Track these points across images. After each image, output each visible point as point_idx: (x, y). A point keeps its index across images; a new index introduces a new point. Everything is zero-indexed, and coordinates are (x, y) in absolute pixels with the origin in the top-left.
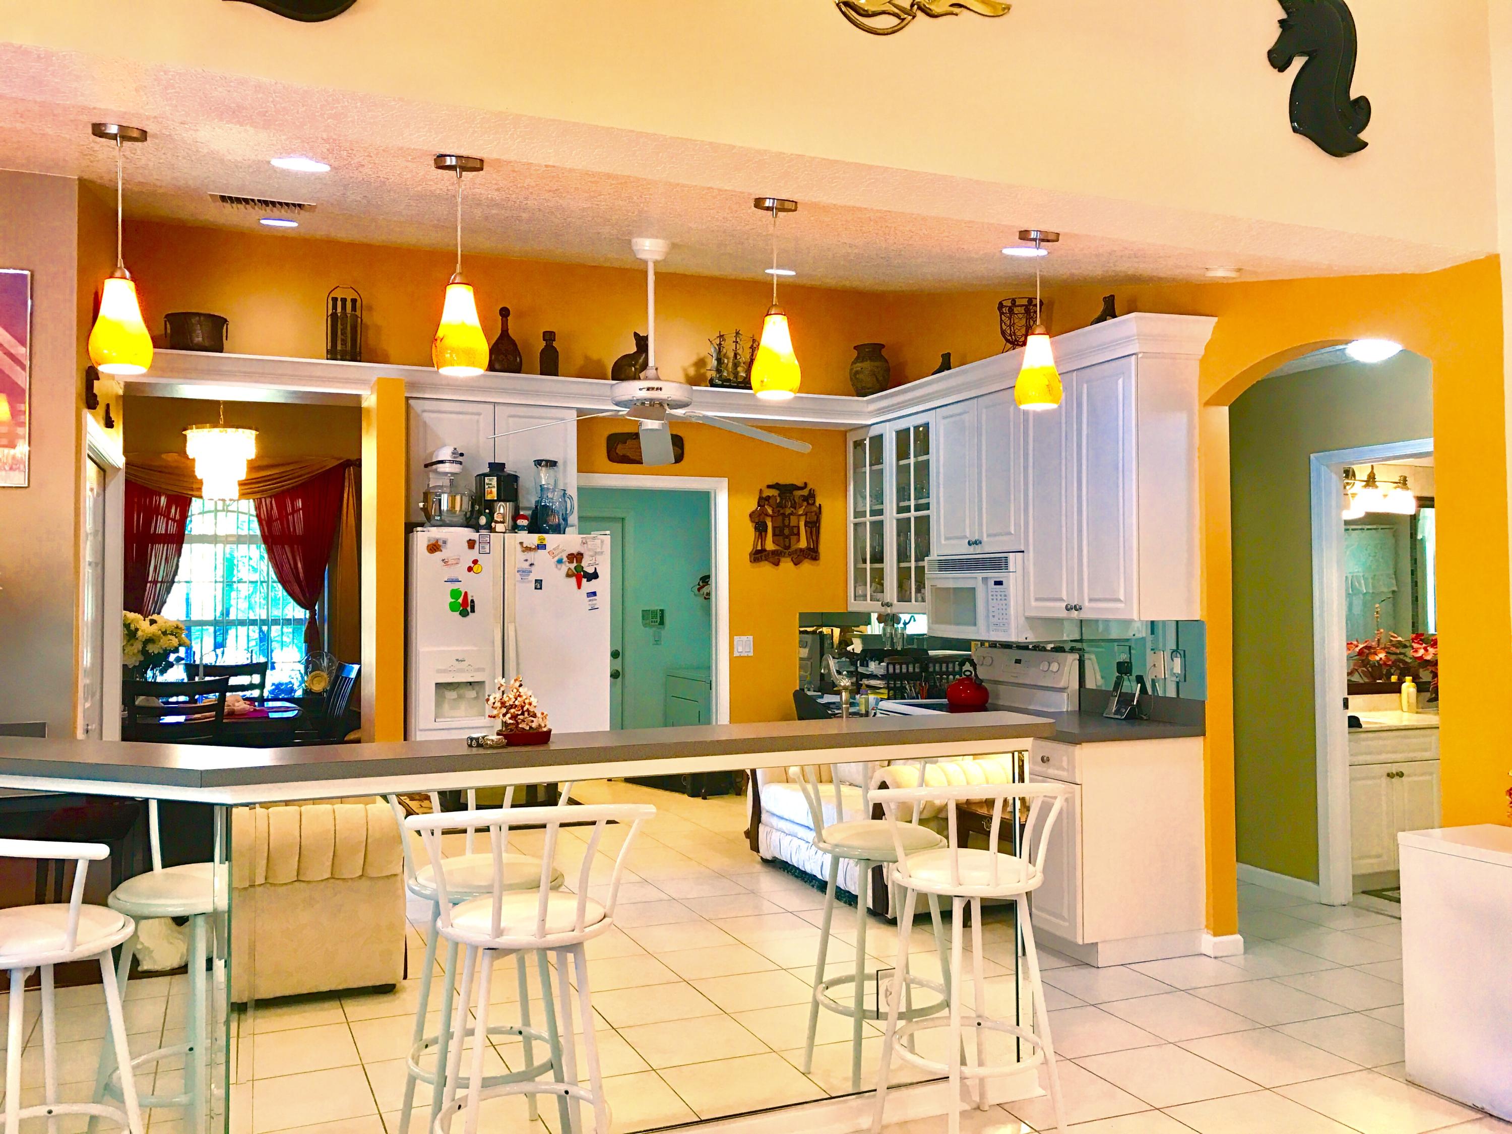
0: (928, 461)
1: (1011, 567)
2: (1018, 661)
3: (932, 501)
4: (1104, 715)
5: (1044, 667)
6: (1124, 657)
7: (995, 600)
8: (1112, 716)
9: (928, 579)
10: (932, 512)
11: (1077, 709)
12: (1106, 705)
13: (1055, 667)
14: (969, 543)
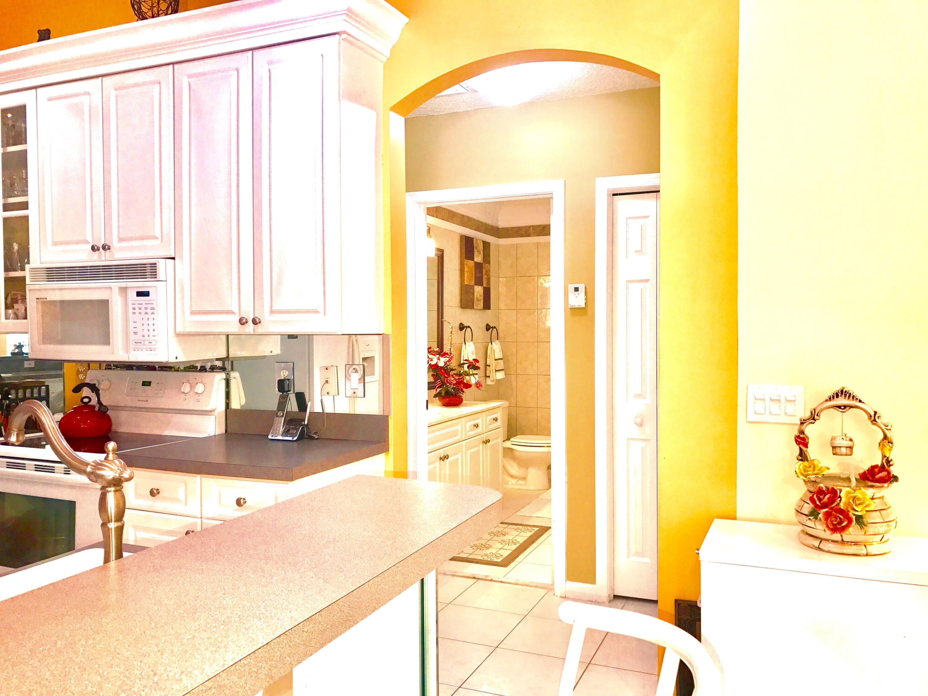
0: (25, 151)
1: (161, 274)
2: (146, 384)
3: (32, 198)
4: (270, 437)
5: (186, 388)
6: (284, 374)
7: (137, 314)
8: (280, 438)
9: (30, 290)
10: (32, 212)
11: (224, 432)
12: (270, 426)
13: (200, 388)
14: (94, 249)
